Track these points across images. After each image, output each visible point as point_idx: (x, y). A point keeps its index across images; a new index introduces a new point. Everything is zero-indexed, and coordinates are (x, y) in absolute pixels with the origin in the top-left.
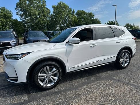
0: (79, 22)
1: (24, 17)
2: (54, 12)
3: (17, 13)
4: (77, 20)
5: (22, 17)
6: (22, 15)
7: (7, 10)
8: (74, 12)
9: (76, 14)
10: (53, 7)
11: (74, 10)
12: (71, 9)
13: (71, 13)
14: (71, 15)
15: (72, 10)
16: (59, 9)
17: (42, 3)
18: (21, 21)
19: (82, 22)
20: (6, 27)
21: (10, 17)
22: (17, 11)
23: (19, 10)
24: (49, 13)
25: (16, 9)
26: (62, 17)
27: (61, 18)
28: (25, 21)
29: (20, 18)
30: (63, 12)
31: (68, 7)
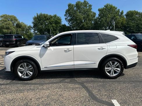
0: (128, 24)
1: (71, 22)
2: (99, 15)
3: (66, 19)
4: (125, 22)
5: (69, 22)
6: (69, 21)
7: (58, 17)
8: (122, 13)
9: (125, 15)
10: (99, 10)
11: (122, 11)
12: (119, 10)
13: (118, 15)
14: (118, 17)
15: (121, 12)
16: (105, 12)
17: (88, 8)
18: (69, 25)
19: (131, 24)
20: (56, 31)
21: (60, 23)
22: (66, 17)
23: (67, 16)
24: (94, 16)
25: (65, 15)
26: (108, 19)
27: (106, 21)
28: (72, 26)
29: (68, 23)
30: (109, 14)
31: (116, 9)
